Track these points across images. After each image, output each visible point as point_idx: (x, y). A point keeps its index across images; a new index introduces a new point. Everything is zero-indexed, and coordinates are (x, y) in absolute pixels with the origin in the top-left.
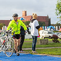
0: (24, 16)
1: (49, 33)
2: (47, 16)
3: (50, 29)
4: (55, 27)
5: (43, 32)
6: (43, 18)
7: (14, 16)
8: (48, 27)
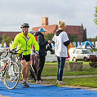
0: (45, 25)
1: (84, 52)
2: (81, 25)
3: (86, 46)
4: (93, 43)
5: (75, 50)
6: (75, 28)
7: (23, 27)
8: (82, 43)
